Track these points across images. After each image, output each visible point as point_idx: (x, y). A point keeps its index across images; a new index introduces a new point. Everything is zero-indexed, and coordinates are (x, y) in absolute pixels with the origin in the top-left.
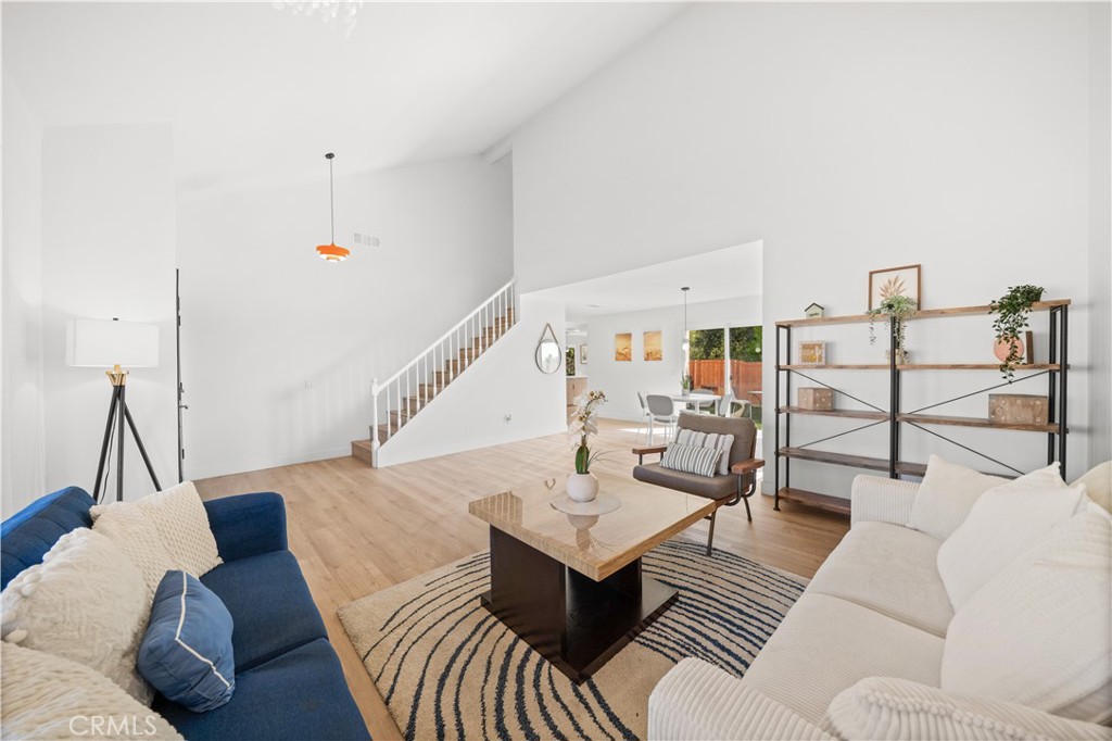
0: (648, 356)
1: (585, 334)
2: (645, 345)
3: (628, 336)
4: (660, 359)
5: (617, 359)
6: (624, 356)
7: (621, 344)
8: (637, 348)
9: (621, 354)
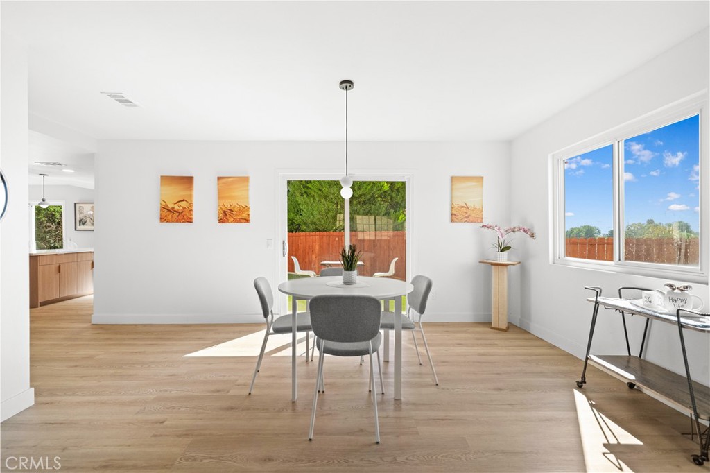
0: (226, 216)
1: (88, 182)
2: (220, 198)
3: (188, 181)
4: (248, 221)
5: (162, 219)
6: (177, 214)
7: (173, 195)
8: (204, 201)
9: (171, 211)
